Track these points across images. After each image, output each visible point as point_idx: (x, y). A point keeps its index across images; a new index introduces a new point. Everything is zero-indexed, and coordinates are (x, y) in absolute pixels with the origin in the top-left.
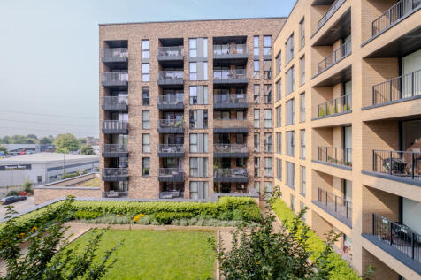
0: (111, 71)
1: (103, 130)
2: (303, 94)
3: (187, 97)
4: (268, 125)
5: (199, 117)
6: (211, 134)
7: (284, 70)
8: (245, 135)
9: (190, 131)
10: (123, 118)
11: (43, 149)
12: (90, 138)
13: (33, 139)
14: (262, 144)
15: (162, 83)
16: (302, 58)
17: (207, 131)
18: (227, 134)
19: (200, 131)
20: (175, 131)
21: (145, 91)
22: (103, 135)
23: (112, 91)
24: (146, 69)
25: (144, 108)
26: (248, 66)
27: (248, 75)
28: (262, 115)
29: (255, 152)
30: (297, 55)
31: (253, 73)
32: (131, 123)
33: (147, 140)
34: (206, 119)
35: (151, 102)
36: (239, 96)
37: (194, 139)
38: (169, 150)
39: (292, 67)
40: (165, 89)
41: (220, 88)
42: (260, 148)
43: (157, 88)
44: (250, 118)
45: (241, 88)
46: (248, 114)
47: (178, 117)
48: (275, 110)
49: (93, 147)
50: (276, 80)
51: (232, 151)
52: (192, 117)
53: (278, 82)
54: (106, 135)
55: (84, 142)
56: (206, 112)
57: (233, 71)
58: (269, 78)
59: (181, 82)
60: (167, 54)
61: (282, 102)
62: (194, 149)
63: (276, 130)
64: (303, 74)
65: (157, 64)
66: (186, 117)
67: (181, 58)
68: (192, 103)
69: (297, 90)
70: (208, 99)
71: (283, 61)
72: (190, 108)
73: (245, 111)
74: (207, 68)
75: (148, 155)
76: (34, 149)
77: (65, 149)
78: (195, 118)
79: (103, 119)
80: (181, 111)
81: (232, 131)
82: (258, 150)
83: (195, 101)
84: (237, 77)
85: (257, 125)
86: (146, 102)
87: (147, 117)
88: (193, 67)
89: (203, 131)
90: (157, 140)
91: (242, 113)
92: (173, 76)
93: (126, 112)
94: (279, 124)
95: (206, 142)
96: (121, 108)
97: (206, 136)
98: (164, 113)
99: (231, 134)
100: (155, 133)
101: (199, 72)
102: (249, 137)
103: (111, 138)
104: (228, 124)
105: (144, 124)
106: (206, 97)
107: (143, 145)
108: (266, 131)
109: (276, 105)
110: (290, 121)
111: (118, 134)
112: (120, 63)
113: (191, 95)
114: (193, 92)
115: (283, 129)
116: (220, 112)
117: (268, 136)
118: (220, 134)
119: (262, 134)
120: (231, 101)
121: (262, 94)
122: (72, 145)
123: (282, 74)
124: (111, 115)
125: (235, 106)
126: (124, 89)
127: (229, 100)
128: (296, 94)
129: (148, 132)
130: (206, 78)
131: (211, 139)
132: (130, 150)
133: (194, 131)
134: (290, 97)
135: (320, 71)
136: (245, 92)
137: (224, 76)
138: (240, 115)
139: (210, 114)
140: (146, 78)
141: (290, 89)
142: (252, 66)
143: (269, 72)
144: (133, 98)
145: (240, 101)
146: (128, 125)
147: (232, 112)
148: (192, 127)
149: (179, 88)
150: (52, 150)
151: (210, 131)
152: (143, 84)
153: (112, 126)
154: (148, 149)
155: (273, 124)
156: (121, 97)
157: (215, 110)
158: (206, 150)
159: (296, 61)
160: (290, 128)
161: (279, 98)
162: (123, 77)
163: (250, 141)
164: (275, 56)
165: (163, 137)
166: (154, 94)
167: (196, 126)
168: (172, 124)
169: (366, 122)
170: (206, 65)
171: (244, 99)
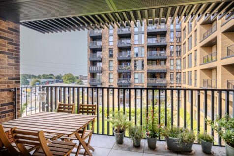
0: (93, 41)
1: (90, 71)
2: (196, 50)
3: (133, 53)
4: (179, 68)
5: (139, 64)
6: (146, 73)
7: (187, 37)
8: (165, 74)
9: (134, 71)
10: (99, 65)
11: (57, 82)
12: (81, 76)
13: (52, 76)
14: (175, 79)
15: (119, 46)
16: (196, 31)
17: (144, 71)
18: (155, 73)
19: (140, 72)
20: (126, 71)
21: (111, 50)
22: (89, 74)
23: (94, 51)
24: (111, 39)
25: (110, 59)
26: (167, 35)
27: (167, 40)
28: (175, 62)
29: (171, 83)
30: (193, 29)
31: (170, 39)
32: (103, 67)
33: (111, 76)
34: (143, 65)
35: (114, 56)
36: (162, 52)
37: (136, 75)
38: (123, 81)
39: (191, 36)
40: (121, 49)
41: (151, 48)
42: (174, 81)
43: (117, 48)
44: (168, 64)
45: (163, 47)
46: (167, 62)
48: (183, 60)
49: (83, 81)
50: (183, 43)
51: (157, 82)
52: (135, 64)
53: (184, 44)
54: (91, 73)
55: (77, 78)
56: (143, 61)
57: (159, 39)
58: (180, 41)
59: (129, 45)
60: (122, 31)
61: (186, 55)
62: (136, 81)
63: (183, 71)
64: (196, 40)
65: (117, 36)
66: (132, 64)
67: (129, 32)
68: (135, 56)
69: (193, 49)
70: (144, 54)
71: (187, 33)
72: (134, 59)
73: (165, 60)
74: (144, 37)
75: (112, 84)
76: (53, 82)
77: (68, 81)
78: (137, 64)
79: (89, 65)
80: (129, 61)
81: (158, 72)
82: (172, 82)
83: (137, 55)
84: (161, 41)
85: (172, 68)
86: (111, 56)
87: (111, 64)
88: (136, 37)
89: (141, 71)
90: (116, 76)
92: (126, 42)
93: (101, 61)
94: (185, 68)
95: (143, 77)
96: (97, 60)
97: (143, 74)
98: (120, 62)
99: (157, 73)
100: (116, 72)
101: (140, 39)
102: (167, 75)
103: (93, 75)
104: (155, 68)
105: (110, 67)
106: (143, 53)
107: (109, 78)
108: (177, 71)
109: (183, 57)
110: (190, 66)
111: (96, 73)
112: (98, 36)
113: (135, 52)
114: (136, 50)
115: (186, 70)
116: (151, 61)
117: (179, 74)
118: (151, 73)
119: (175, 73)
120: (157, 55)
121: (175, 50)
122: (71, 79)
123: (186, 40)
124: (93, 63)
125: (159, 58)
126: (100, 50)
127: (156, 54)
128: (192, 51)
129: (112, 72)
130: (143, 42)
131: (146, 76)
132: (102, 81)
133: (136, 72)
134: (190, 52)
135: (205, 38)
136: (165, 50)
137: (153, 41)
138: (162, 62)
139: (145, 63)
140: (111, 44)
141: (190, 48)
142: (170, 35)
143: (180, 38)
144: (104, 54)
145: (162, 55)
146: (102, 68)
147: (157, 61)
148: (135, 69)
149: (129, 48)
150: (62, 82)
151: (145, 71)
152: (109, 47)
153: (94, 69)
154: (112, 81)
155: (181, 67)
156: (98, 54)
157: (148, 60)
158: (143, 82)
159: (193, 33)
160: (190, 70)
161: (185, 53)
162: (99, 44)
163: (168, 77)
164: (183, 29)
165: (120, 74)
166: (116, 52)
167: (137, 69)
168: (124, 67)
169: (223, 66)
170: (143, 35)
171: (165, 53)
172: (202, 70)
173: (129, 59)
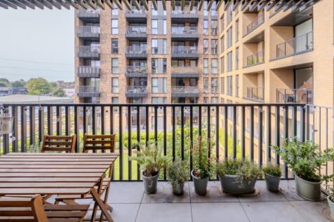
0: (85, 25)
1: (78, 74)
2: (237, 48)
3: (150, 48)
4: (215, 71)
5: (159, 64)
6: (170, 78)
7: (226, 29)
8: (197, 79)
9: (152, 76)
10: (95, 64)
11: (15, 92)
12: (60, 82)
13: (5, 83)
14: (210, 87)
15: (128, 36)
16: (237, 21)
17: (166, 76)
18: (182, 78)
19: (160, 76)
20: (139, 75)
21: (114, 41)
22: (78, 78)
23: (86, 41)
24: (115, 23)
25: (113, 56)
26: (199, 24)
27: (199, 31)
28: (210, 63)
29: (204, 93)
30: (234, 19)
31: (203, 30)
32: (102, 68)
33: (116, 83)
34: (165, 66)
35: (120, 51)
36: (192, 48)
37: (155, 82)
38: (135, 91)
39: (231, 27)
40: (131, 41)
41: (177, 41)
42: (209, 91)
43: (124, 39)
44: (200, 65)
45: (194, 41)
46: (199, 63)
47: (142, 64)
48: (220, 60)
49: (64, 90)
50: (220, 36)
51: (186, 92)
52: (153, 65)
53: (222, 38)
54: (80, 78)
55: (55, 85)
56: (165, 60)
57: (187, 28)
58: (216, 34)
59: (144, 36)
60: (133, 12)
61: (225, 54)
62: (156, 90)
63: (221, 76)
64: (238, 33)
65: (124, 20)
66: (149, 64)
67: (144, 16)
68: (153, 53)
69: (234, 45)
70: (167, 50)
71: (225, 22)
72: (152, 56)
73: (196, 60)
74: (166, 24)
75: (117, 95)
76: (7, 92)
77: (37, 91)
78: (156, 65)
79: (78, 65)
80: (145, 59)
81: (186, 76)
82: (206, 92)
83: (156, 50)
84: (191, 33)
85: (206, 72)
86: (115, 51)
87: (116, 63)
88: (155, 24)
89: (163, 76)
90: (124, 83)
91: (194, 62)
92: (138, 31)
93: (98, 59)
94: (223, 72)
95: (165, 84)
96: (93, 56)
97: (165, 80)
98: (130, 60)
99: (186, 78)
100: (123, 77)
101: (160, 27)
102: (199, 81)
103: (84, 81)
104: (183, 70)
105: (114, 69)
106: (165, 48)
107: (112, 86)
108: (213, 76)
109: (221, 56)
110: (230, 69)
111: (90, 78)
112: (92, 18)
113: (153, 46)
114: (154, 44)
115: (225, 75)
116: (177, 60)
117: (215, 80)
118: (177, 78)
119: (210, 78)
120: (185, 52)
121: (210, 47)
122: (43, 87)
123: (225, 32)
124: (85, 61)
125: (189, 56)
126: (97, 40)
127: (183, 50)
128: (233, 48)
129: (117, 76)
130: (165, 33)
131: (170, 82)
132: (101, 91)
133: (155, 76)
134: (229, 50)
135: (249, 31)
136: (197, 45)
137: (180, 31)
138: (193, 63)
139: (169, 63)
140: (115, 32)
141: (230, 45)
142: (203, 24)
143: (216, 29)
144: (104, 47)
145: (193, 52)
146: (100, 70)
147: (185, 61)
148: (153, 72)
149: (144, 40)
150: (25, 92)
151: (169, 76)
152: (112, 37)
153: (86, 71)
154: (117, 90)
155: (218, 70)
156: (94, 46)
157: (173, 59)
158: (166, 92)
159: (233, 23)
160: (230, 74)
161: (223, 51)
162: (95, 30)
163: (201, 84)
164: (220, 17)
165: (129, 80)
166: (122, 44)
167: (157, 71)
168: (137, 69)
169: (271, 70)
170: (165, 22)
171: (196, 50)
172: (245, 74)
173: (143, 56)
